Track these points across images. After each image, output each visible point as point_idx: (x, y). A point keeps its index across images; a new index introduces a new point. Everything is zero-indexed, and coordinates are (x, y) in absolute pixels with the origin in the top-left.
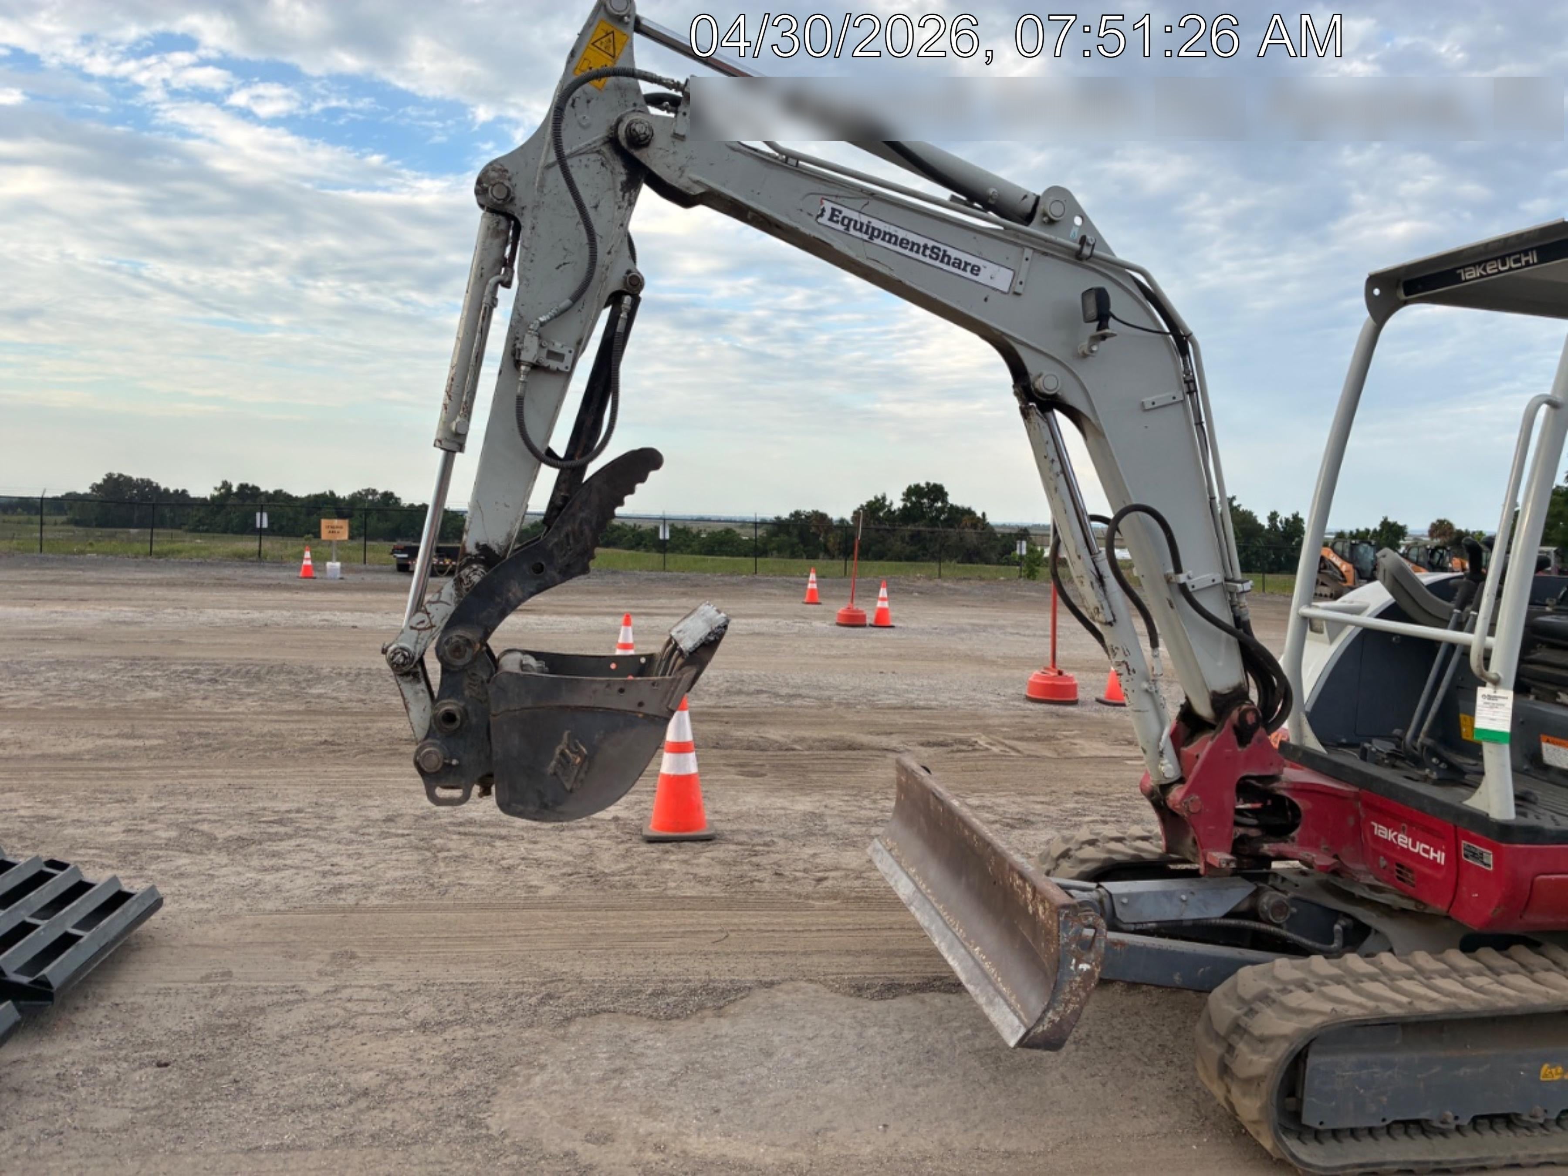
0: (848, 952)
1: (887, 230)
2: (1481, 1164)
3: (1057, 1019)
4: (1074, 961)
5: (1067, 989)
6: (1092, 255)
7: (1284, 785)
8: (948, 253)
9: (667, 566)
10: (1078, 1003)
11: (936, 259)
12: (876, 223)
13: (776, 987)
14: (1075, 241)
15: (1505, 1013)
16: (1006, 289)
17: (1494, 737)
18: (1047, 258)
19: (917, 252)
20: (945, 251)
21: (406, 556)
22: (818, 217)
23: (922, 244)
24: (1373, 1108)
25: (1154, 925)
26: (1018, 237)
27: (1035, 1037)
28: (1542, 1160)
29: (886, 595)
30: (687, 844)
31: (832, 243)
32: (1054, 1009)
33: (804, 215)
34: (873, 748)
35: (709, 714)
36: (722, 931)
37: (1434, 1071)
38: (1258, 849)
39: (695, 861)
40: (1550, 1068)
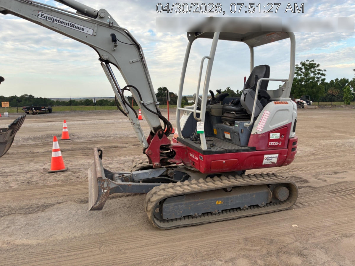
0: (84, 193)
1: (57, 19)
2: (202, 223)
3: (100, 203)
4: (103, 190)
5: (102, 196)
6: (112, 26)
7: (171, 147)
8: (75, 25)
9: (96, 109)
10: (105, 199)
11: (72, 27)
12: (54, 18)
13: (61, 203)
14: (108, 22)
15: (204, 191)
16: (92, 35)
17: (201, 132)
18: (102, 27)
19: (66, 25)
20: (74, 25)
21: (26, 110)
22: (38, 16)
23: (67, 23)
24: (179, 214)
25: (142, 180)
26: (93, 21)
27: (95, 208)
28: (216, 221)
29: (140, 113)
30: (58, 173)
31: (42, 23)
32: (99, 201)
33: (34, 15)
34: (120, 147)
35: (86, 142)
36: (54, 192)
37: (192, 205)
38: (166, 161)
39: (59, 176)
40: (218, 201)
